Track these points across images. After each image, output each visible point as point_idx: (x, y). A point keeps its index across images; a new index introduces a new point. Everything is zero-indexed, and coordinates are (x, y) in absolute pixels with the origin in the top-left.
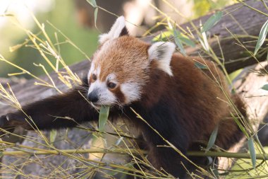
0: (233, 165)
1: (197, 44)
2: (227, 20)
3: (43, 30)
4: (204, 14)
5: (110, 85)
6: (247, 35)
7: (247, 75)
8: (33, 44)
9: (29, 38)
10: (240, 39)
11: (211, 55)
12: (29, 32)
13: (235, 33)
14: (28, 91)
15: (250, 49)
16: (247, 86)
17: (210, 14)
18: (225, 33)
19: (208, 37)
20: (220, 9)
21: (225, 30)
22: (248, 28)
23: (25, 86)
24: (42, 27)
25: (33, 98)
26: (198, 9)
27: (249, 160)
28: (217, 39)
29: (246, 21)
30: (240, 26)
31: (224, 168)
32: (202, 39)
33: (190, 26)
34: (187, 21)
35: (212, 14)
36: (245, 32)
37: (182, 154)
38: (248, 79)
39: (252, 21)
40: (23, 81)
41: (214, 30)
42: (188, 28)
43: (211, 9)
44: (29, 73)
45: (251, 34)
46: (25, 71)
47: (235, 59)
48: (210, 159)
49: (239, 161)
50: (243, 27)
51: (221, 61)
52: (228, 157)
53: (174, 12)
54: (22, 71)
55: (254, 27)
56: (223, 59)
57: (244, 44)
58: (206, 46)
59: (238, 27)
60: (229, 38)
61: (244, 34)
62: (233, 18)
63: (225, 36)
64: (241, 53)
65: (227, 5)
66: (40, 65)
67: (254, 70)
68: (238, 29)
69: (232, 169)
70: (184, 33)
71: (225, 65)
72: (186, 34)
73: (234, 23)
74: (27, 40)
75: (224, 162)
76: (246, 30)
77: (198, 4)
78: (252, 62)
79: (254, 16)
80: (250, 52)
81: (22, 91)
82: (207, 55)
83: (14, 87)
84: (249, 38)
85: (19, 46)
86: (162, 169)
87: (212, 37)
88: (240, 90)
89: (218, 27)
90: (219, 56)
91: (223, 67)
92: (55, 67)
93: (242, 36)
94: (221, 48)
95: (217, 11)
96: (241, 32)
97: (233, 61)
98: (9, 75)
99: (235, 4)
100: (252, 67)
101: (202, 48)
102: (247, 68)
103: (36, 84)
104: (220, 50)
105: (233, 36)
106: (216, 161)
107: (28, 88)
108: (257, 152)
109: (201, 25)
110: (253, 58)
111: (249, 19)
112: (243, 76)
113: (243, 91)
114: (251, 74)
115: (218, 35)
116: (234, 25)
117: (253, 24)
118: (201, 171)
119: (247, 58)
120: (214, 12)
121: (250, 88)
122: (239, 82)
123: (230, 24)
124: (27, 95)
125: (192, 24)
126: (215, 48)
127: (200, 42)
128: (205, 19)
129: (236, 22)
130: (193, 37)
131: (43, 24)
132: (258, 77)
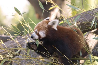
0: (84, 62)
1: (73, 24)
2: (82, 17)
3: (24, 20)
5: (36, 33)
6: (88, 22)
7: (89, 34)
8: (21, 24)
9: (19, 22)
10: (86, 23)
11: (77, 28)
16: (88, 38)
20: (80, 14)
21: (81, 20)
23: (19, 38)
25: (22, 42)
26: (73, 13)
27: (89, 61)
28: (79, 23)
30: (86, 19)
31: (82, 63)
32: (74, 23)
34: (70, 17)
35: (77, 16)
37: (68, 59)
38: (89, 35)
39: (90, 17)
43: (77, 14)
47: (85, 29)
48: (77, 60)
49: (86, 61)
51: (80, 29)
52: (83, 60)
55: (90, 19)
57: (87, 25)
58: (76, 25)
60: (83, 23)
62: (84, 17)
63: (81, 22)
64: (87, 27)
67: (91, 32)
69: (84, 63)
71: (82, 31)
75: (81, 61)
76: (88, 20)
78: (90, 30)
79: (90, 16)
80: (89, 27)
81: (19, 40)
84: (89, 23)
86: (62, 64)
87: (78, 22)
88: (86, 39)
89: (79, 19)
96: (86, 21)
97: (84, 30)
98: (14, 35)
101: (74, 26)
102: (88, 32)
105: (84, 22)
106: (79, 61)
107: (21, 39)
108: (92, 58)
111: (89, 17)
112: (87, 34)
113: (87, 39)
114: (90, 34)
116: (84, 19)
117: (90, 18)
118: (74, 64)
119: (88, 29)
121: (90, 38)
122: (86, 36)
123: (83, 19)
125: (71, 18)
126: (79, 26)
128: (75, 17)
129: (85, 18)
130: (71, 22)
131: (24, 18)
132: (92, 35)
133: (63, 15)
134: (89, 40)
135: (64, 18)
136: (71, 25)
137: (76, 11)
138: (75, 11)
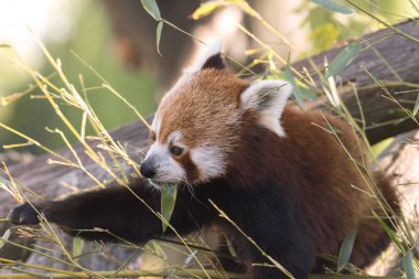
1: (319, 95)
2: (368, 56)
3: (60, 71)
4: (329, 47)
5: (174, 151)
6: (400, 82)
7: (402, 147)
8: (43, 94)
9: (34, 83)
10: (389, 88)
11: (343, 115)
12: (35, 74)
13: (382, 78)
14: (36, 175)
15: (405, 105)
17: (339, 46)
18: (364, 77)
19: (337, 85)
20: (356, 38)
21: (364, 73)
22: (403, 69)
23: (31, 166)
24: (58, 65)
26: (318, 38)
28: (354, 87)
29: (399, 59)
30: (390, 67)
32: (328, 88)
33: (309, 67)
34: (302, 58)
35: (344, 47)
36: (397, 76)
38: (403, 154)
39: (409, 58)
40: (28, 159)
41: (347, 74)
42: (305, 69)
43: (340, 39)
44: (38, 144)
45: (406, 81)
46: (31, 141)
47: (381, 121)
50: (395, 69)
51: (360, 125)
53: (282, 42)
54: (26, 141)
55: (412, 68)
56: (364, 122)
57: (396, 97)
58: (335, 99)
59: (386, 68)
60: (370, 86)
61: (397, 80)
62: (377, 53)
63: (363, 83)
64: (391, 111)
65: (367, 32)
66: (57, 131)
68: (386, 72)
70: (298, 77)
71: (368, 133)
72: (302, 81)
73: (379, 61)
74: (32, 87)
76: (399, 73)
77: (318, 30)
78: (411, 127)
79: (413, 50)
80: (406, 110)
81: (26, 174)
82: (337, 114)
83: (13, 168)
84: (405, 88)
85: (18, 95)
87: (345, 84)
89: (353, 67)
90: (356, 116)
91: (363, 134)
92: (80, 133)
93: (394, 83)
94: (359, 103)
95: (351, 41)
96: (391, 76)
97: (378, 125)
98: (5, 147)
99: (381, 31)
100: (410, 134)
101: (328, 103)
102: (400, 137)
103: (51, 162)
104: (357, 106)
105: (378, 83)
107: (36, 170)
109: (326, 65)
110: (411, 119)
111: (404, 55)
112: (395, 149)
113: (395, 175)
114: (408, 147)
115: (353, 81)
116: (379, 65)
117: (411, 64)
119: (402, 120)
120: (346, 43)
121: (406, 170)
122: (388, 160)
123: (372, 64)
124: (34, 181)
126: (349, 102)
127: (324, 93)
128: (332, 54)
129: (383, 60)
130: (313, 83)
131: (59, 60)
133: (268, 47)
134: (402, 181)
135: (274, 59)
136: (305, 101)
137: (336, 24)
138: (329, 27)
